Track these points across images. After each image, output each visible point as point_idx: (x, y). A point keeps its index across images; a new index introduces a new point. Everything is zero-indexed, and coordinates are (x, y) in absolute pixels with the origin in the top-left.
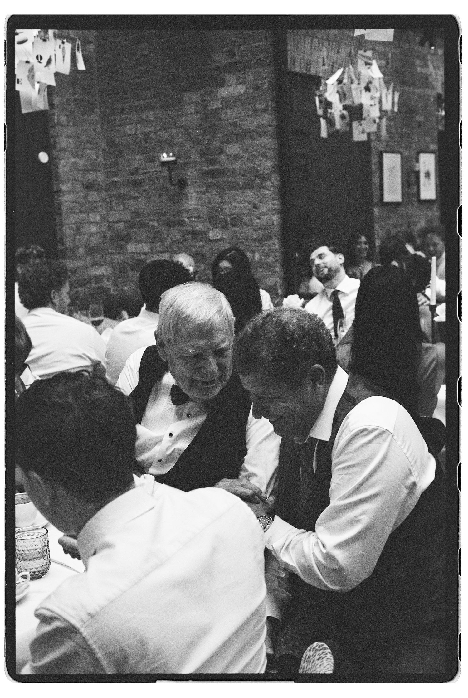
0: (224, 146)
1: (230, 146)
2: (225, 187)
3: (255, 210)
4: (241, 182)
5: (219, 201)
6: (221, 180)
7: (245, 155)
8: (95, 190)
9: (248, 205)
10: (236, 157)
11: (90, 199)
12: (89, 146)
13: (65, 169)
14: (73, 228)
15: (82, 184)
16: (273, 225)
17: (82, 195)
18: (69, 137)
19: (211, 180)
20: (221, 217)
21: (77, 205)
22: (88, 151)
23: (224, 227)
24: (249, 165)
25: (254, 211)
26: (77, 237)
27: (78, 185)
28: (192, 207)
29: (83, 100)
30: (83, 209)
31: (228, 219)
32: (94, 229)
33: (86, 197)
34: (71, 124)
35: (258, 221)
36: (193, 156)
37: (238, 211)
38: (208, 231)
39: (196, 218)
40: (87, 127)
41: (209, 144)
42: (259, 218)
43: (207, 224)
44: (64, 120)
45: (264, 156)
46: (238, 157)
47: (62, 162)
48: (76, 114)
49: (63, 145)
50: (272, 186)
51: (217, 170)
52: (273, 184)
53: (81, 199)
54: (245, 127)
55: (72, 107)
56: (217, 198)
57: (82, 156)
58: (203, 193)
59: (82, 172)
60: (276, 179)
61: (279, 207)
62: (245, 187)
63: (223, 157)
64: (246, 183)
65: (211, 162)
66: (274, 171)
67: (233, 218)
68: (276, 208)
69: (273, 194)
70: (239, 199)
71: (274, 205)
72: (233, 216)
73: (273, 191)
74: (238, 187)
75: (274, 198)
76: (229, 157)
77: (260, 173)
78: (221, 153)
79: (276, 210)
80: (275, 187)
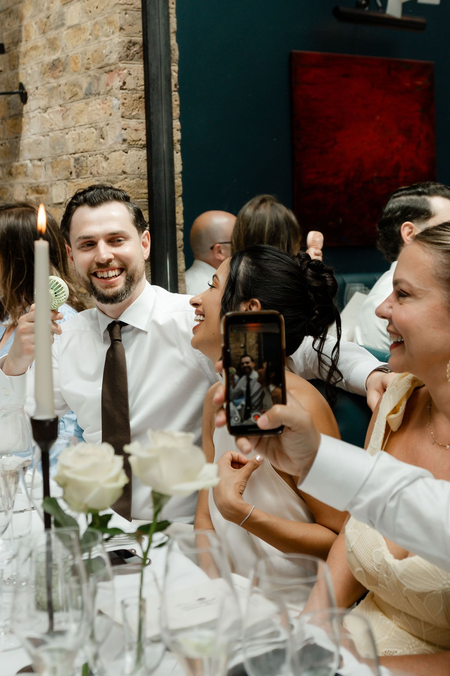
0: (65, 9)
1: (72, 8)
2: (68, 96)
3: (101, 140)
4: (84, 82)
5: (61, 126)
6: (62, 81)
7: (89, 23)
9: (94, 131)
10: (77, 28)
16: (124, 173)
19: (54, 83)
20: (65, 157)
23: (67, 179)
24: (92, 47)
25: (101, 143)
28: (34, 137)
31: (72, 160)
35: (105, 164)
36: (33, 38)
37: (82, 146)
38: (51, 186)
39: (40, 160)
41: (48, 8)
42: (107, 159)
43: (50, 172)
45: (110, 23)
46: (80, 29)
50: (121, 88)
51: (58, 60)
52: (124, 83)
56: (59, 117)
58: (45, 110)
60: (134, 74)
61: (143, 135)
62: (88, 94)
63: (64, 33)
64: (90, 84)
65: (52, 45)
66: (127, 56)
67: (77, 160)
68: (134, 136)
69: (125, 105)
70: (84, 119)
71: (128, 129)
72: (77, 156)
73: (125, 99)
74: (81, 94)
75: (128, 114)
76: (70, 31)
77: (106, 61)
78: (63, 24)
79: (134, 141)
80: (129, 90)
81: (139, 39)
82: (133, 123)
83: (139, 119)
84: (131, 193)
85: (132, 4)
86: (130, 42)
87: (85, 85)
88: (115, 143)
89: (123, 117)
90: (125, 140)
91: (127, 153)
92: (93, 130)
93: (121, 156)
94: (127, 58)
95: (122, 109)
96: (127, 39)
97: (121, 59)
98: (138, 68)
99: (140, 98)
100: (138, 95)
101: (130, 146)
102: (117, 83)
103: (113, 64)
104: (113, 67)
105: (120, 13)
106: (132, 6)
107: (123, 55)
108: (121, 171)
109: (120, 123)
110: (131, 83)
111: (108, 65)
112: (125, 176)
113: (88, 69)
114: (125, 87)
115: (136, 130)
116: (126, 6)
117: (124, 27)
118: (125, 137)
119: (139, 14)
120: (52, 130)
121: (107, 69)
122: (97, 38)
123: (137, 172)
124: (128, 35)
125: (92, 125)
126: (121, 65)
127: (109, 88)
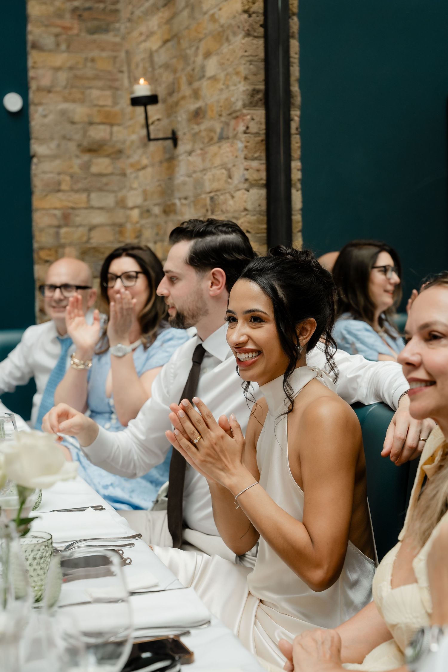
0: (206, 62)
1: (211, 61)
2: (206, 140)
3: (230, 180)
4: (218, 127)
5: (201, 167)
6: (203, 127)
7: (222, 74)
8: (108, 156)
10: (214, 78)
11: (94, 169)
12: (100, 83)
13: (46, 121)
14: (55, 215)
15: (79, 146)
16: (246, 210)
17: (77, 163)
18: (57, 69)
19: (196, 128)
20: (203, 196)
21: (68, 178)
22: (95, 93)
24: (224, 96)
25: (229, 183)
26: (63, 231)
27: (72, 147)
28: (182, 179)
29: (90, 9)
30: (80, 185)
31: (208, 199)
32: (98, 218)
33: (86, 167)
34: (63, 47)
35: (231, 202)
36: (183, 89)
37: (215, 186)
39: (186, 199)
40: (95, 53)
41: (194, 62)
42: (233, 197)
43: (192, 210)
44: (48, 41)
45: (237, 73)
46: (216, 80)
47: (40, 109)
48: (75, 31)
49: (46, 82)
50: (245, 133)
51: (199, 109)
52: (248, 128)
53: (76, 169)
54: (223, 21)
55: (68, 20)
56: (200, 160)
57: (82, 101)
58: (190, 154)
59: (79, 126)
60: (257, 119)
61: (263, 175)
62: (221, 138)
63: (205, 84)
64: (222, 129)
65: (196, 94)
66: (251, 103)
67: (212, 198)
68: (256, 176)
69: (248, 147)
70: (218, 162)
71: (250, 171)
72: (212, 195)
73: (248, 142)
74: (216, 139)
75: (250, 155)
76: (209, 82)
77: (234, 108)
78: (203, 76)
79: (256, 180)
80: (252, 134)
81: (262, 87)
82: (255, 164)
83: (260, 160)
84: (251, 228)
85: (256, 56)
86: (254, 90)
87: (218, 130)
88: (240, 182)
89: (246, 158)
90: (246, 180)
91: (248, 191)
92: (223, 171)
93: (244, 194)
94: (251, 104)
95: (246, 152)
96: (250, 88)
97: (244, 106)
98: (260, 113)
99: (262, 141)
100: (260, 139)
101: (252, 185)
102: (241, 128)
103: (239, 111)
104: (238, 114)
105: (245, 64)
106: (257, 58)
107: (247, 102)
108: (242, 208)
109: (242, 163)
110: (254, 128)
111: (235, 111)
112: (246, 212)
113: (220, 115)
114: (248, 131)
115: (258, 170)
116: (250, 58)
117: (250, 77)
118: (247, 176)
119: (262, 65)
120: (195, 172)
121: (234, 115)
122: (228, 87)
123: (258, 209)
124: (252, 84)
125: (224, 166)
126: (245, 111)
127: (235, 132)
